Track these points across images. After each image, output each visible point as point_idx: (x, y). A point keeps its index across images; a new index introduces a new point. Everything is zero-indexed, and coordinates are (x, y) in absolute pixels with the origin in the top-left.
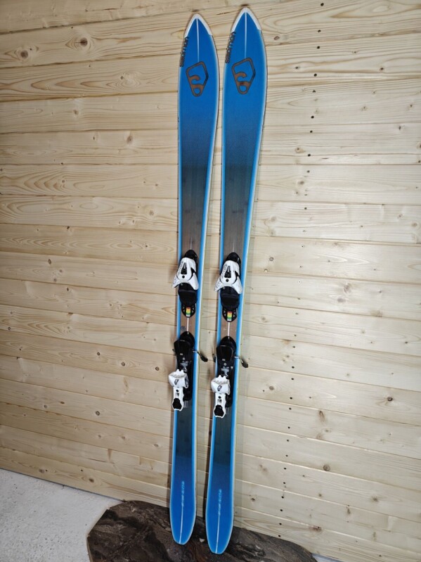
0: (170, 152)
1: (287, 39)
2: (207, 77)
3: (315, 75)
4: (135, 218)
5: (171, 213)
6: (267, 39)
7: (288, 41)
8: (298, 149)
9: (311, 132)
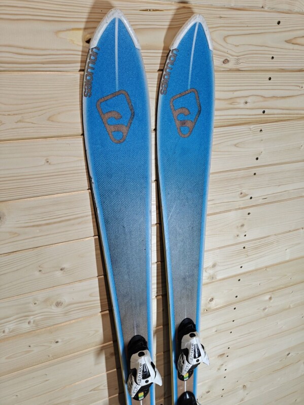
0: (79, 224)
1: (238, 63)
2: (133, 115)
3: (264, 112)
4: (31, 319)
5: (91, 295)
6: (216, 62)
7: (238, 67)
8: (241, 193)
9: (255, 174)
